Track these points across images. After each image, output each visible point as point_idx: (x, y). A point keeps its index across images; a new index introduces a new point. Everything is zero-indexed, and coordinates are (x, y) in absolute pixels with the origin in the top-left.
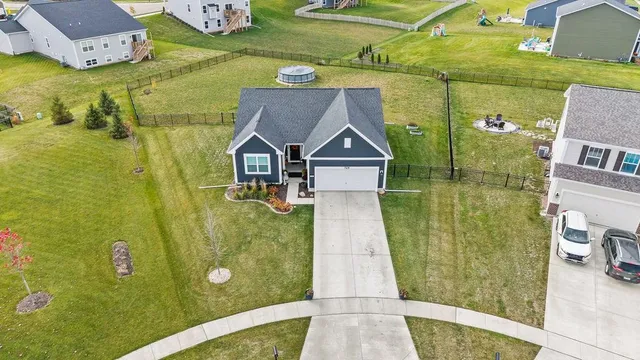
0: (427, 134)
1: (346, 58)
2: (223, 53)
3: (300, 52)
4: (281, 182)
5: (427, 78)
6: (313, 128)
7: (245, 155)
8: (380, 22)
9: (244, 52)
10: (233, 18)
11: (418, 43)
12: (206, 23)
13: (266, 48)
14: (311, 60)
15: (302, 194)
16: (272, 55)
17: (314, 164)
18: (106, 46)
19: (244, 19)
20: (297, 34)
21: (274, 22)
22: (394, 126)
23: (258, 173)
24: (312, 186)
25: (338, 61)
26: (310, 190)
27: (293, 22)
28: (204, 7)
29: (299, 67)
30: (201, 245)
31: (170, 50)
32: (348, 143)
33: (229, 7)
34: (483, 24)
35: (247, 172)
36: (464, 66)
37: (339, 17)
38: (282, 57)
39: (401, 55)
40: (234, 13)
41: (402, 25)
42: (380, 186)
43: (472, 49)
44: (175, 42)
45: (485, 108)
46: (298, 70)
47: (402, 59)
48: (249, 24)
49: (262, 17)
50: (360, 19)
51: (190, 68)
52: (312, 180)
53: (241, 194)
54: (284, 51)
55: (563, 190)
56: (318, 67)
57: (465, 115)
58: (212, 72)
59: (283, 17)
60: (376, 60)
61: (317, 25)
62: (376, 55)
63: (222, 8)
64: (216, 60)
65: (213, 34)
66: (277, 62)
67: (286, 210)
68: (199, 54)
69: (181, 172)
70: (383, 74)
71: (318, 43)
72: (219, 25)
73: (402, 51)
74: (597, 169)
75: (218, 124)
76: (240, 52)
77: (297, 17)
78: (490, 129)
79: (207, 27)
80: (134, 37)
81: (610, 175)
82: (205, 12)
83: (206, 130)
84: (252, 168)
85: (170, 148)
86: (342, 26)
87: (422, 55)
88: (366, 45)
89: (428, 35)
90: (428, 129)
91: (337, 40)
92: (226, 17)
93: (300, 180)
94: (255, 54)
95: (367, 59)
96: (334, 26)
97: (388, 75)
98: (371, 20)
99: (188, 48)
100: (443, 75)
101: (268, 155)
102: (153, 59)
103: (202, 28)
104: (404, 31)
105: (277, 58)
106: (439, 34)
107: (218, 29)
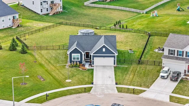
0: (136, 53)
1: (109, 26)
2: (52, 24)
3: (87, 24)
4: (83, 63)
5: (142, 34)
6: (93, 47)
7: (73, 54)
8: (127, 9)
9: (61, 24)
10: (54, 7)
11: (143, 20)
12: (42, 10)
13: (71, 22)
14: (92, 27)
15: (90, 66)
16: (75, 25)
17: (94, 56)
18: (3, 21)
19: (59, 8)
20: (85, 15)
21: (74, 8)
22: (124, 50)
23: (76, 60)
24: (93, 64)
25: (105, 28)
26: (92, 65)
27: (83, 9)
28: (41, 3)
29: (87, 30)
30: (62, 76)
31: (27, 22)
32: (104, 50)
33: (52, 2)
34: (179, 10)
35: (72, 60)
36: (160, 29)
37: (107, 6)
38: (79, 25)
39: (134, 25)
40: (55, 5)
41: (138, 11)
42: (114, 64)
43: (166, 23)
44: (27, 19)
45: (161, 45)
46: (87, 31)
47: (134, 27)
48: (62, 10)
49: (67, 6)
50: (117, 7)
51: (39, 30)
52: (93, 62)
53: (71, 66)
54: (80, 23)
55: (165, 62)
56: (95, 30)
57: (152, 48)
58: (49, 32)
59: (78, 6)
60: (122, 27)
61: (95, 10)
62: (122, 25)
63: (49, 3)
64: (50, 27)
65: (45, 15)
66: (77, 28)
67: (85, 69)
68: (41, 25)
69: (49, 62)
70: (124, 33)
71: (96, 19)
72: (47, 11)
73: (135, 23)
74: (173, 56)
75: (58, 50)
76: (60, 23)
77: (85, 6)
78: (159, 52)
79: (42, 12)
80: (14, 17)
81: (176, 57)
82: (41, 5)
83: (54, 51)
84: (74, 58)
85: (43, 56)
86: (108, 11)
87: (143, 25)
88: (118, 20)
89: (150, 16)
90: (136, 52)
91: (105, 18)
92: (50, 7)
93: (89, 63)
94: (66, 24)
95: (118, 26)
96: (105, 11)
97: (126, 33)
98: (123, 8)
99: (34, 22)
100: (149, 33)
101: (79, 54)
102: (21, 26)
103: (39, 12)
104: (139, 13)
105: (77, 26)
106: (155, 15)
107: (47, 12)
